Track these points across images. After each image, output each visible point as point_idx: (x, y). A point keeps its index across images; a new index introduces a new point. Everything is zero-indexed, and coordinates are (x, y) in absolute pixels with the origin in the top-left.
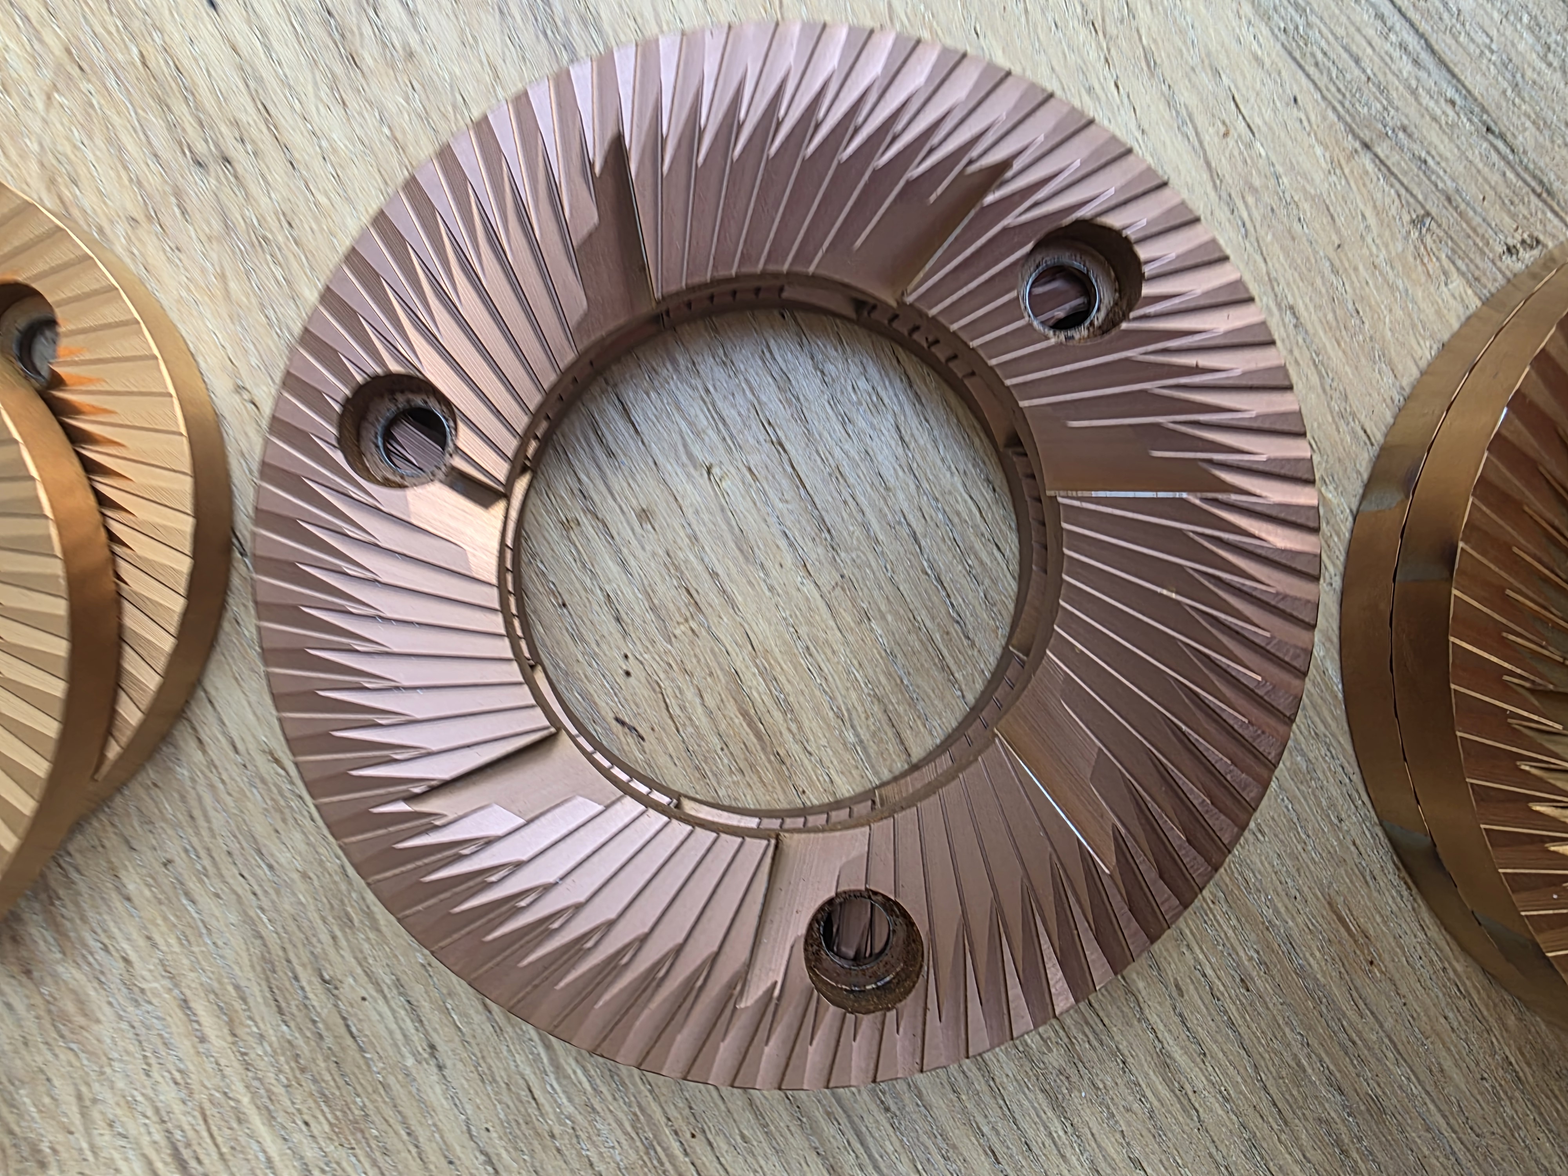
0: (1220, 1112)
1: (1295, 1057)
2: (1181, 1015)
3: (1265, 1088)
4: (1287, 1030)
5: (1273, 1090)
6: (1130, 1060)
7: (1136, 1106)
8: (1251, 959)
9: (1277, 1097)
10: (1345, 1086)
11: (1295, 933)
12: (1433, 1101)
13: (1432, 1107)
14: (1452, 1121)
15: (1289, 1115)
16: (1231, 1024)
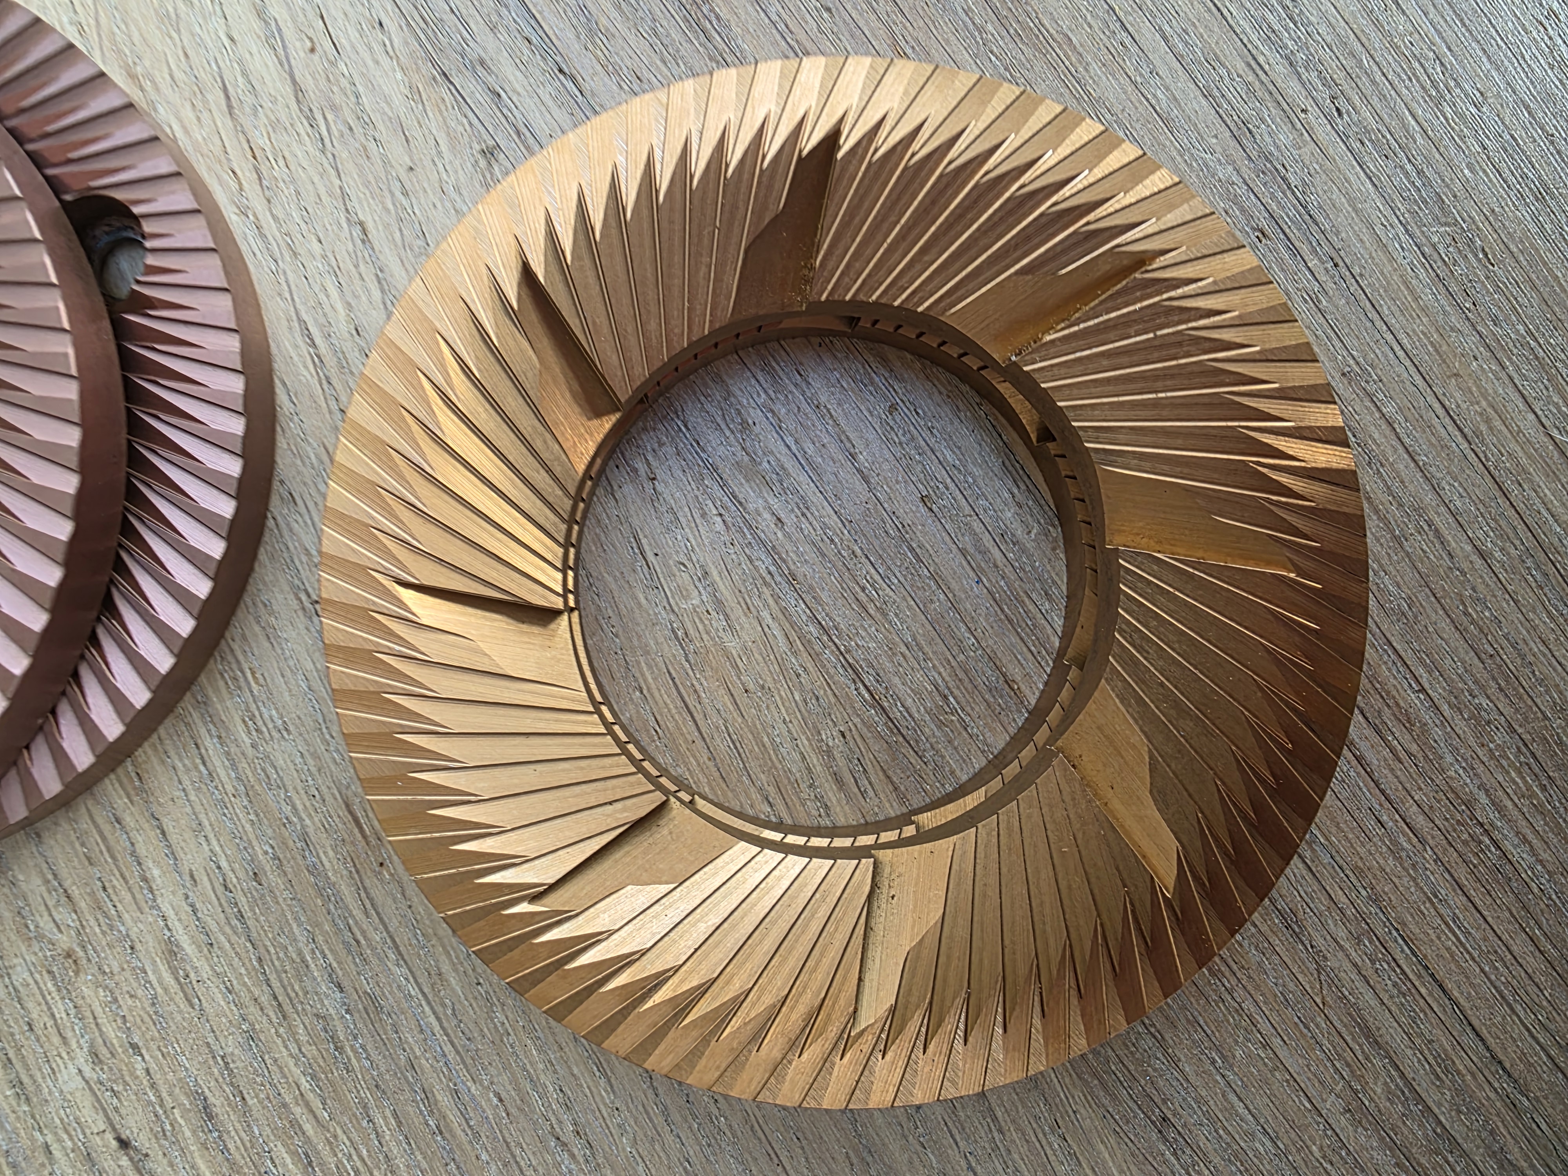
0: (222, 1003)
1: (300, 953)
2: (192, 905)
3: (267, 981)
4: (295, 926)
5: (276, 984)
6: (138, 946)
7: (140, 993)
8: (266, 853)
9: (279, 991)
10: (345, 984)
11: (311, 831)
12: (429, 1003)
13: (427, 1009)
14: (446, 1024)
15: (288, 1008)
16: (241, 916)
